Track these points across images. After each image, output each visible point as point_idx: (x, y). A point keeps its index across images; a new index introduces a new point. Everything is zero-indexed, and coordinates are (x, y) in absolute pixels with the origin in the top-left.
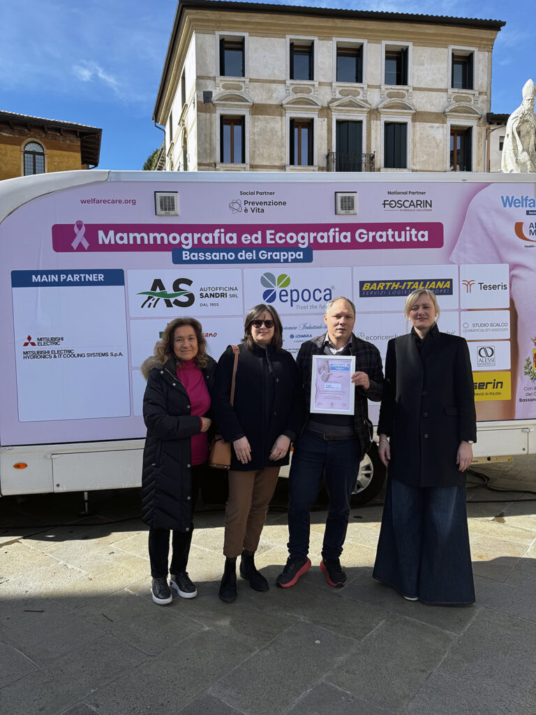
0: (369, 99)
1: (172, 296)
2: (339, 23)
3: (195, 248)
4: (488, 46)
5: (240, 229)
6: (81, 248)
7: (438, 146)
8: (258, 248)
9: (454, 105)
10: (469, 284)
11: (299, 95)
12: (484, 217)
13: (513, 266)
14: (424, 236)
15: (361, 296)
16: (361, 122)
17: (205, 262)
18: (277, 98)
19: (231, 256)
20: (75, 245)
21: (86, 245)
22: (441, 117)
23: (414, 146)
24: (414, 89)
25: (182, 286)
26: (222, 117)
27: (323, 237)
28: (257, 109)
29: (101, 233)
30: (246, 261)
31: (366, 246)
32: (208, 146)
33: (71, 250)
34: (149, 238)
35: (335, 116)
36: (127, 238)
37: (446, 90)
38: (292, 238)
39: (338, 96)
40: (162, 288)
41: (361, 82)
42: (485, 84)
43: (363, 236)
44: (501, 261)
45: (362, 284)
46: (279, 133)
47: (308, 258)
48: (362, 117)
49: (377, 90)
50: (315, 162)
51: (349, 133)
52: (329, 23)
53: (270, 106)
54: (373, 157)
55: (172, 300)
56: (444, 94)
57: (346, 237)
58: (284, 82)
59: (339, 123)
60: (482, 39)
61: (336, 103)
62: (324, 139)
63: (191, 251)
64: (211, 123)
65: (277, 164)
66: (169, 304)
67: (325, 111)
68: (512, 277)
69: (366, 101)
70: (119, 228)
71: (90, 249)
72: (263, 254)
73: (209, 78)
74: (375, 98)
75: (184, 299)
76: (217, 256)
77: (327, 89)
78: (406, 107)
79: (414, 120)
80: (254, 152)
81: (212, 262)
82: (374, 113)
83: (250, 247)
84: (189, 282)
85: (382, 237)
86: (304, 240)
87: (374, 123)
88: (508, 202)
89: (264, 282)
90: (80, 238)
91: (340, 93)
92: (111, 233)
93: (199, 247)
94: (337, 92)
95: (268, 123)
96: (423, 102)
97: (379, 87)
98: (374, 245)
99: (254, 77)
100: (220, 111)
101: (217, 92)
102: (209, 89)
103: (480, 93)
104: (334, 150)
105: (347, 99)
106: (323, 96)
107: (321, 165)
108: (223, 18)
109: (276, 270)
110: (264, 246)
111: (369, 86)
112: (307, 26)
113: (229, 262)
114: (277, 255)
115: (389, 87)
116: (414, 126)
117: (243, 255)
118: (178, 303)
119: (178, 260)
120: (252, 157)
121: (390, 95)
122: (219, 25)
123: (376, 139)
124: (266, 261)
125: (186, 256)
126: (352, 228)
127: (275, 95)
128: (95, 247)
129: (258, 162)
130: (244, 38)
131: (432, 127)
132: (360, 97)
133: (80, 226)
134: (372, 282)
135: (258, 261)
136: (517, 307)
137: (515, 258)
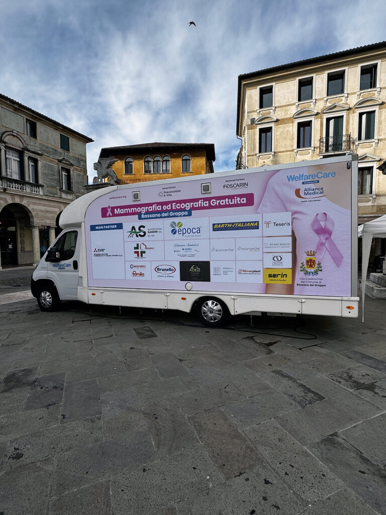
1: (138, 232)
2: (328, 62)
5: (162, 204)
6: (110, 216)
8: (169, 211)
10: (268, 223)
11: (303, 109)
12: (277, 188)
13: (294, 213)
14: (244, 200)
15: (213, 231)
16: (342, 117)
17: (150, 218)
18: (291, 114)
19: (159, 215)
20: (108, 215)
21: (111, 215)
23: (380, 124)
24: (381, 89)
25: (142, 228)
26: (260, 130)
27: (196, 205)
28: (279, 122)
29: (115, 210)
30: (165, 217)
31: (216, 207)
32: (253, 146)
33: (107, 217)
34: (130, 210)
35: (326, 116)
36: (123, 211)
38: (183, 206)
40: (135, 230)
41: (343, 93)
43: (214, 203)
44: (287, 210)
45: (214, 225)
46: (291, 132)
47: (190, 214)
48: (344, 113)
50: (312, 145)
53: (287, 119)
54: (350, 136)
55: (138, 234)
57: (206, 204)
58: (295, 104)
59: (328, 119)
61: (326, 109)
62: (318, 131)
63: (144, 214)
64: (254, 134)
65: (290, 149)
66: (137, 236)
67: (320, 115)
68: (293, 219)
69: (347, 104)
70: (121, 207)
71: (112, 216)
72: (172, 214)
73: (254, 111)
74: (353, 101)
75: (142, 234)
76: (154, 215)
77: (320, 102)
78: (375, 101)
79: (380, 108)
80: (277, 145)
81: (152, 218)
82: (352, 109)
83: (166, 211)
84: (144, 227)
85: (223, 202)
86: (188, 206)
88: (291, 178)
89: (172, 226)
92: (119, 209)
93: (147, 213)
94: (328, 103)
95: (285, 128)
97: (356, 93)
98: (220, 206)
99: (277, 105)
100: (259, 127)
101: (258, 118)
102: (253, 117)
104: (324, 136)
106: (318, 107)
107: (316, 146)
108: (261, 79)
109: (176, 220)
110: (172, 210)
111: (348, 94)
112: (308, 70)
113: (158, 218)
114: (177, 214)
115: (363, 91)
116: (380, 112)
117: (164, 214)
118: (140, 235)
119: (140, 218)
120: (276, 148)
121: (364, 96)
122: (259, 83)
123: (353, 125)
124: (173, 216)
125: (143, 216)
126: (209, 199)
128: (114, 215)
129: (279, 149)
130: (272, 86)
132: (342, 102)
133: (109, 208)
134: (218, 224)
135: (169, 217)
136: (296, 235)
137: (295, 208)
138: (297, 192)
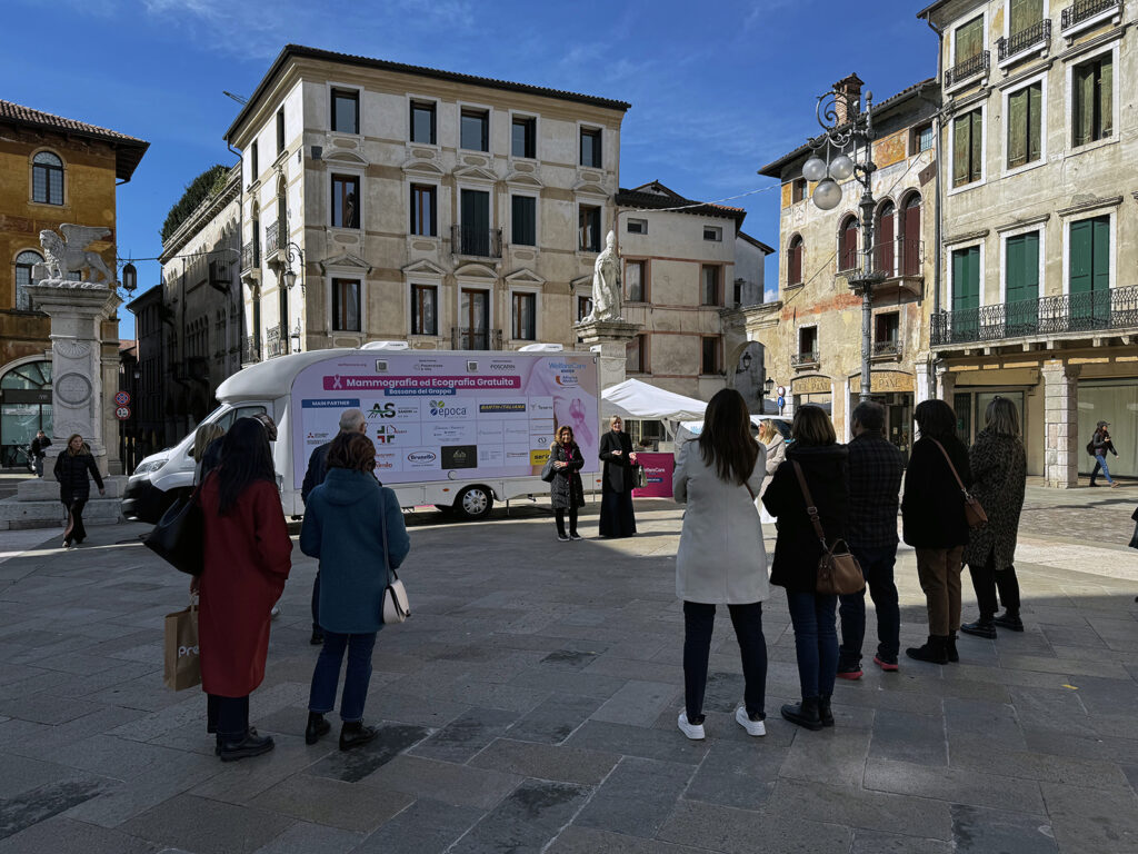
0: (495, 169)
1: (384, 412)
2: (463, 87)
3: (396, 388)
4: (617, 125)
5: (419, 379)
6: (338, 388)
7: (567, 224)
8: (428, 388)
9: (583, 184)
10: (533, 406)
11: (421, 160)
12: (541, 373)
13: (555, 398)
14: (511, 382)
15: (480, 412)
16: (488, 193)
17: (401, 395)
18: (396, 160)
19: (414, 392)
20: (335, 386)
21: (340, 387)
22: (569, 194)
23: (543, 223)
24: (542, 163)
25: (389, 407)
26: (333, 175)
27: (461, 383)
28: (374, 171)
29: (348, 381)
30: (422, 394)
32: (317, 207)
33: (333, 389)
34: (373, 383)
35: (460, 186)
36: (361, 383)
37: (575, 167)
38: (445, 383)
39: (463, 164)
40: (379, 408)
41: (487, 151)
42: (613, 162)
43: (481, 382)
44: (549, 394)
45: (481, 406)
46: (399, 199)
47: (454, 393)
48: (489, 188)
49: (505, 161)
50: (439, 234)
51: (474, 204)
52: (454, 86)
53: (389, 168)
54: (501, 233)
55: (384, 414)
56: (572, 170)
57: (473, 383)
58: (404, 143)
59: (464, 192)
60: (609, 118)
61: (460, 172)
62: (449, 210)
64: (321, 182)
65: (397, 232)
66: (382, 417)
67: (449, 178)
68: (555, 403)
69: (493, 172)
70: (357, 378)
71: (342, 389)
72: (431, 391)
73: (319, 132)
74: (502, 169)
75: (390, 414)
76: (406, 392)
77: (450, 155)
78: (534, 182)
79: (542, 196)
80: (370, 217)
81: (405, 395)
82: (501, 185)
83: (424, 388)
84: (392, 405)
85: (490, 383)
86: (452, 384)
87: (501, 195)
88: (552, 366)
89: (431, 405)
90: (337, 383)
91: (465, 160)
92: (354, 380)
94: (462, 159)
95: (386, 186)
96: (550, 177)
97: (506, 158)
98: (487, 387)
99: (370, 134)
100: (330, 170)
101: (328, 149)
102: (318, 144)
103: (608, 173)
104: (459, 222)
105: (472, 168)
106: (447, 162)
107: (445, 237)
108: (335, 69)
109: (437, 399)
110: (431, 387)
111: (495, 156)
112: (428, 87)
113: (413, 395)
114: (438, 391)
115: (516, 158)
116: (542, 203)
117: (420, 391)
118: (387, 416)
119: (387, 394)
120: (368, 223)
121: (518, 168)
122: (330, 75)
123: (504, 212)
124: (432, 394)
125: (391, 392)
126: (476, 378)
127: (393, 157)
128: (345, 387)
129: (375, 228)
130: (358, 91)
131: (561, 204)
132: (486, 167)
133: (337, 377)
134: (485, 405)
135: (428, 394)
136: (558, 417)
137: (556, 393)
138: (558, 378)
